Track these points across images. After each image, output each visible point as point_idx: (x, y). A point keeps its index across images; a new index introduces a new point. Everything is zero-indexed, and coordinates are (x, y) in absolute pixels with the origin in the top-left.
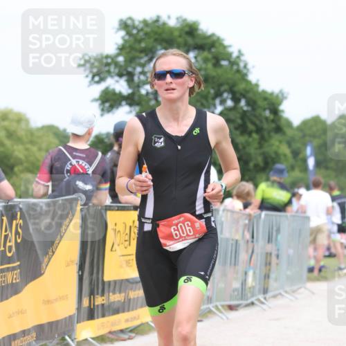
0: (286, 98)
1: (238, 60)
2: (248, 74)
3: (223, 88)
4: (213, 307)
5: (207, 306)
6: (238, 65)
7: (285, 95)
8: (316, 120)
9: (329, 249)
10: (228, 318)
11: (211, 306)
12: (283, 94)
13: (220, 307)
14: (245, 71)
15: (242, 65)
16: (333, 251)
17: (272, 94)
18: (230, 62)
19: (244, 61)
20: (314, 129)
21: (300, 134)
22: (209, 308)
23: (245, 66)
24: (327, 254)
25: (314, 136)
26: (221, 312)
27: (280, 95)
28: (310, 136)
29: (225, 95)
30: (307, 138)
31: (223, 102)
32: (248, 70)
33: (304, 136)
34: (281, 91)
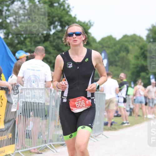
0: (92, 25)
1: (64, 3)
2: (70, 11)
3: (55, 19)
4: (48, 145)
5: (45, 145)
6: (64, 6)
7: (92, 24)
8: (110, 38)
9: (117, 112)
10: (57, 152)
11: (47, 145)
12: (90, 23)
13: (52, 146)
14: (68, 9)
15: (66, 6)
16: (119, 113)
17: (84, 23)
18: (59, 4)
19: (68, 4)
20: (109, 43)
21: (101, 46)
22: (46, 146)
23: (68, 7)
24: (116, 115)
25: (109, 48)
26: (53, 148)
27: (89, 23)
28: (106, 47)
29: (56, 23)
30: (105, 48)
31: (55, 27)
32: (70, 9)
33: (103, 47)
34: (89, 22)
